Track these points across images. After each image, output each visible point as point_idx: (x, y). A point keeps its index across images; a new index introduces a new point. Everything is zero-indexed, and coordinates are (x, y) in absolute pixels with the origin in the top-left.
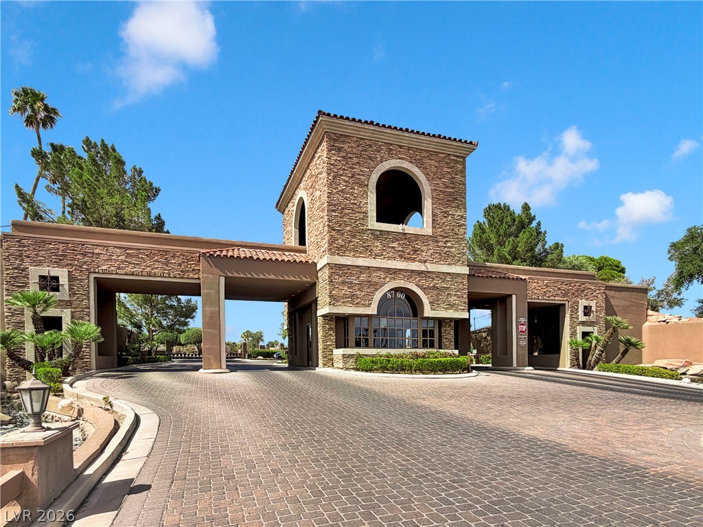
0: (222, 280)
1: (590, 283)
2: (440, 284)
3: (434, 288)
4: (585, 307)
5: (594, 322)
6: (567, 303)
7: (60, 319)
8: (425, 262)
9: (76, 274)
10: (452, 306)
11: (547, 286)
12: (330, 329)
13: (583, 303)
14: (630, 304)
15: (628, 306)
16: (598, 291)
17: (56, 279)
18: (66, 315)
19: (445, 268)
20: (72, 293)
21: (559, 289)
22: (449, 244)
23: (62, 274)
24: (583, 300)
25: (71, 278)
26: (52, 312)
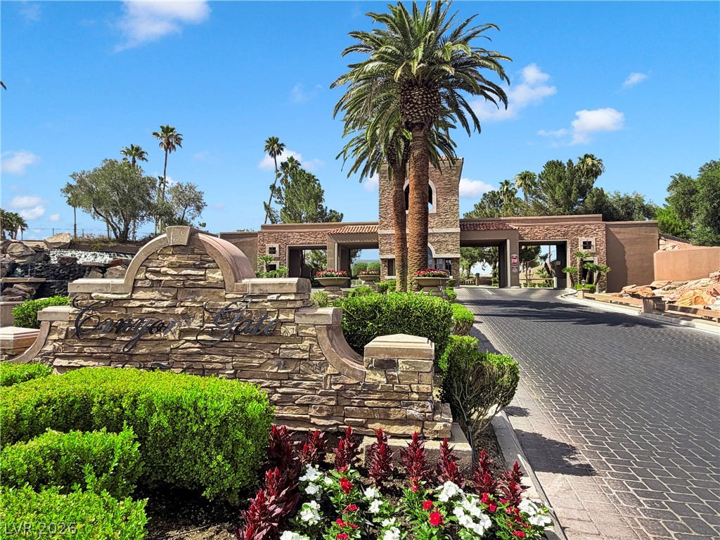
0: (336, 244)
1: (589, 224)
2: (441, 239)
3: (438, 242)
4: (584, 243)
5: (595, 253)
6: (567, 240)
7: (275, 265)
8: (433, 228)
9: (282, 246)
10: (449, 251)
11: (547, 229)
12: (385, 266)
13: (582, 239)
14: (638, 236)
15: (636, 238)
16: (597, 230)
17: (275, 248)
18: (277, 263)
19: (444, 230)
20: (280, 254)
21: (559, 231)
22: (447, 216)
23: (276, 246)
24: (583, 238)
25: (280, 248)
26: (273, 263)
